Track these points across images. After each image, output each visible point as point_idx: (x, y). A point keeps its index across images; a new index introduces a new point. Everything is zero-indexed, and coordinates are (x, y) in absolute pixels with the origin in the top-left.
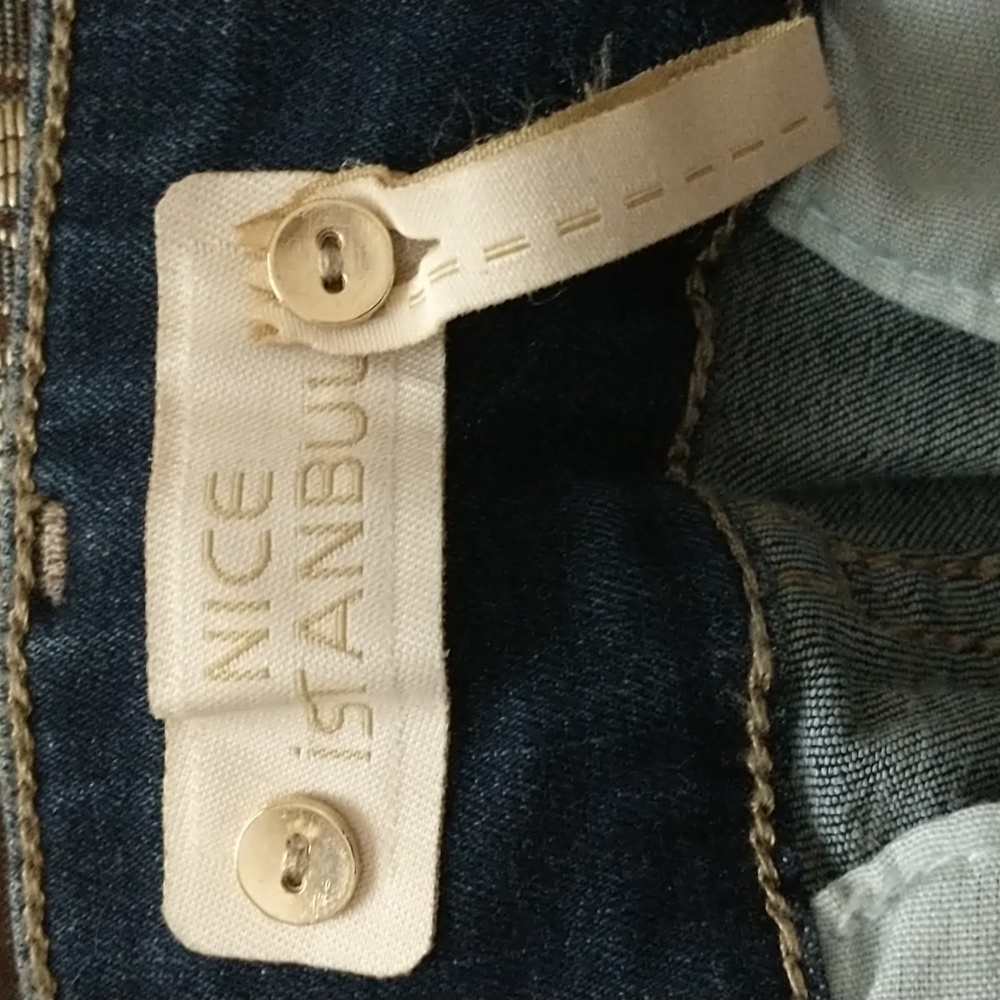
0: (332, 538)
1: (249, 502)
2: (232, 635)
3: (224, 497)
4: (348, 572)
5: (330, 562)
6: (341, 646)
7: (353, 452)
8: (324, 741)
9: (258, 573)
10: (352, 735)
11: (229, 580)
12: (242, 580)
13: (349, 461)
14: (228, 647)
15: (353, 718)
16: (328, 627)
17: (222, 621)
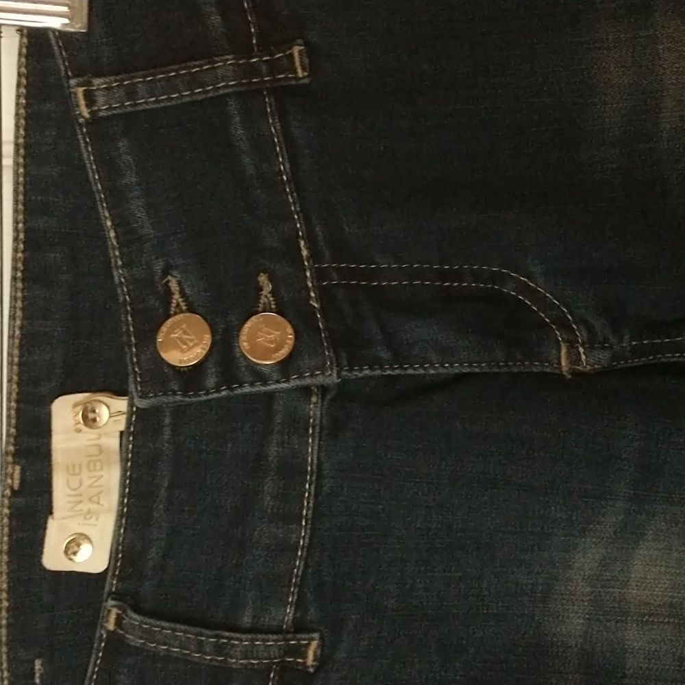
0: (95, 479)
1: (77, 472)
2: (74, 502)
3: (71, 469)
4: (100, 486)
5: (95, 484)
6: (98, 503)
7: (100, 457)
8: (86, 522)
9: (79, 488)
10: (93, 521)
11: (72, 489)
12: (75, 489)
13: (99, 460)
14: (72, 505)
15: (94, 518)
16: (95, 499)
17: (70, 499)
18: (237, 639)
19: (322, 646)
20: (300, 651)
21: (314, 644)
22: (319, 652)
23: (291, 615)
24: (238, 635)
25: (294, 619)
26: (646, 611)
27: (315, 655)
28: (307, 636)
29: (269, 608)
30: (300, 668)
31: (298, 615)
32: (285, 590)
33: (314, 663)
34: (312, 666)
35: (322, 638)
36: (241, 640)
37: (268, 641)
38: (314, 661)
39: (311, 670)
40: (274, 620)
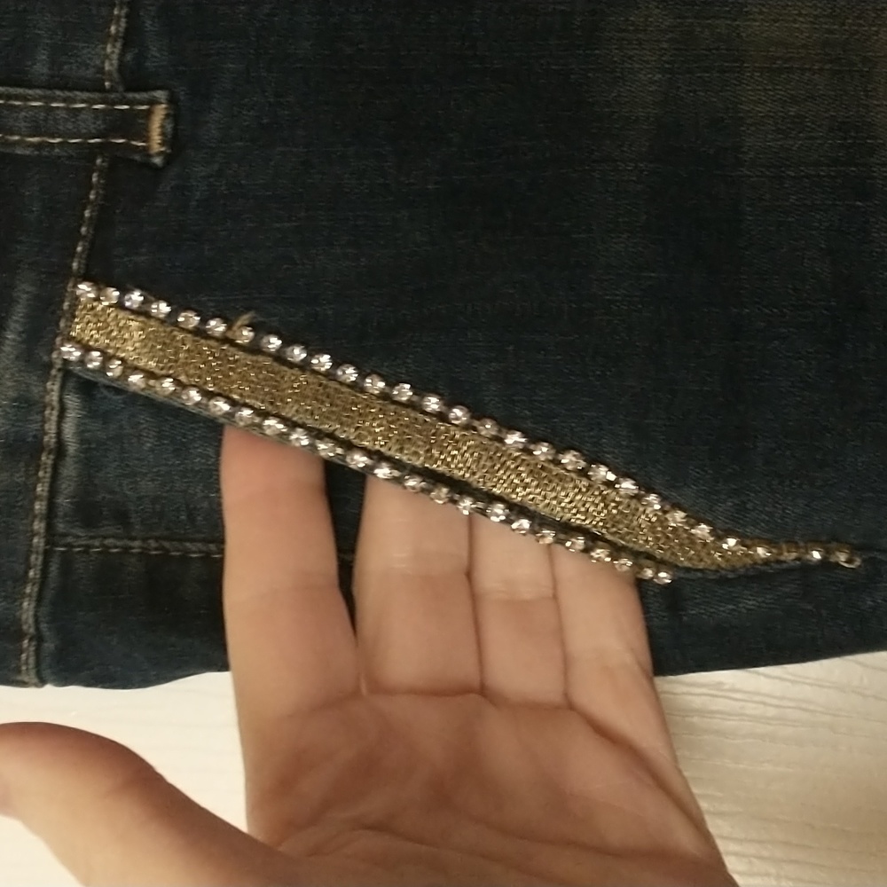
18: (17, 97)
19: (174, 116)
20: (134, 125)
21: (160, 112)
22: (169, 127)
23: (115, 57)
24: (20, 91)
25: (120, 66)
26: (778, 55)
27: (163, 134)
28: (145, 95)
29: (76, 44)
30: (137, 157)
31: (129, 57)
32: (104, 11)
33: (163, 149)
34: (160, 153)
35: (172, 101)
36: (25, 98)
37: (75, 102)
38: (162, 144)
39: (158, 161)
40: (87, 66)
